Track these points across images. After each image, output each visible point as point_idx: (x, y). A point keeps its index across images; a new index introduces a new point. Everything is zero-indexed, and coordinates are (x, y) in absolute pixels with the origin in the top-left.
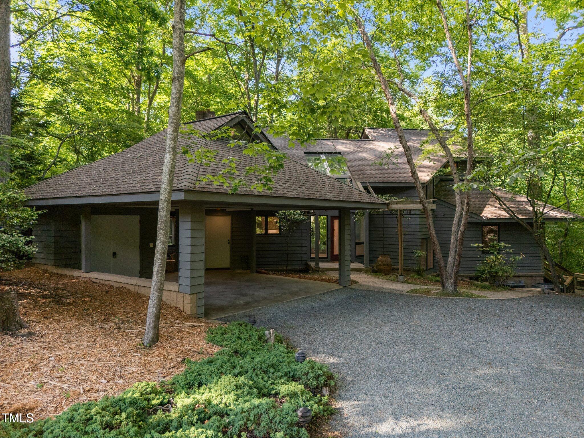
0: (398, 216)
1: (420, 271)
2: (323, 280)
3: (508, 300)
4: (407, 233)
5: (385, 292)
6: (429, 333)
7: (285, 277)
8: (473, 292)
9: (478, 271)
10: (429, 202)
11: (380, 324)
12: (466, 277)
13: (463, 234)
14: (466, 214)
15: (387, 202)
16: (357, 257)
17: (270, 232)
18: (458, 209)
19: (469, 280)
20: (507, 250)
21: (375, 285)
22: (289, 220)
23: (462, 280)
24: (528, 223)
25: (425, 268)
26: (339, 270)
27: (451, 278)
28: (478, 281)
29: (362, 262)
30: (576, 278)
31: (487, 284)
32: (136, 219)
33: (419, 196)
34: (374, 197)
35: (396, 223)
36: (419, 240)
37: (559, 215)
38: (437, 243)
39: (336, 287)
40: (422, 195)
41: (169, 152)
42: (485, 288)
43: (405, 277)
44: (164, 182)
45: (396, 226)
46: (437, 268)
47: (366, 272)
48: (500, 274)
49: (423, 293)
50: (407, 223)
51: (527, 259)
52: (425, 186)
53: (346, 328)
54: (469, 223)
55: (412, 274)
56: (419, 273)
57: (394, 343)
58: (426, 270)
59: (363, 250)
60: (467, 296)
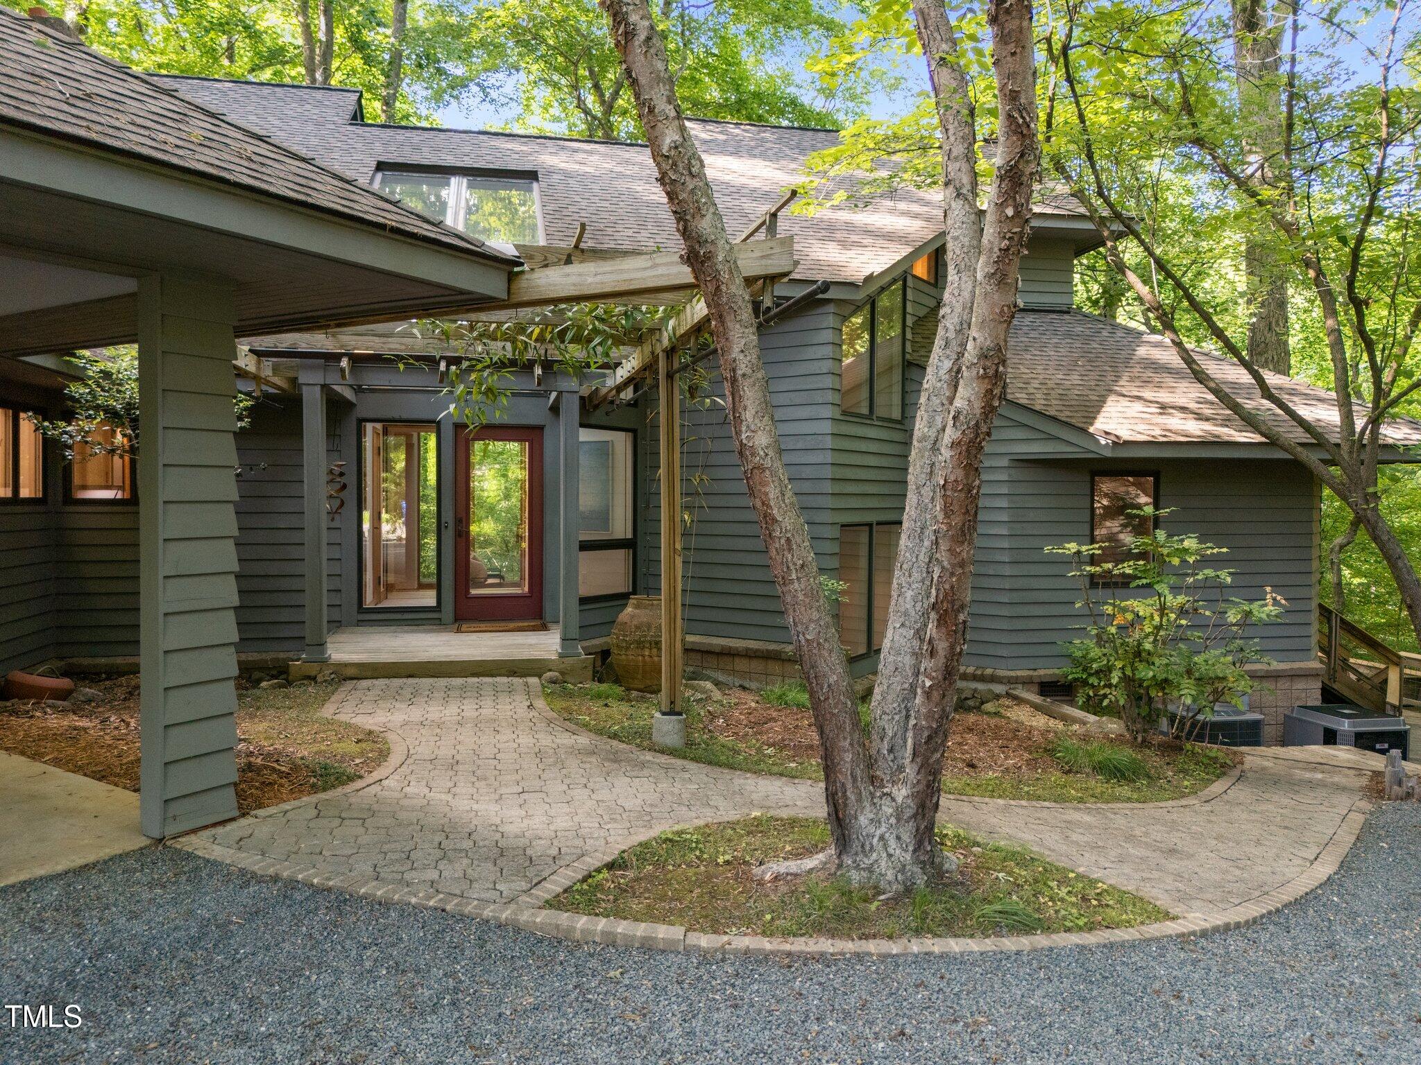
12: (1026, 682)
19: (1037, 699)
20: (1209, 572)
23: (1008, 695)
28: (1072, 703)
36: (835, 532)
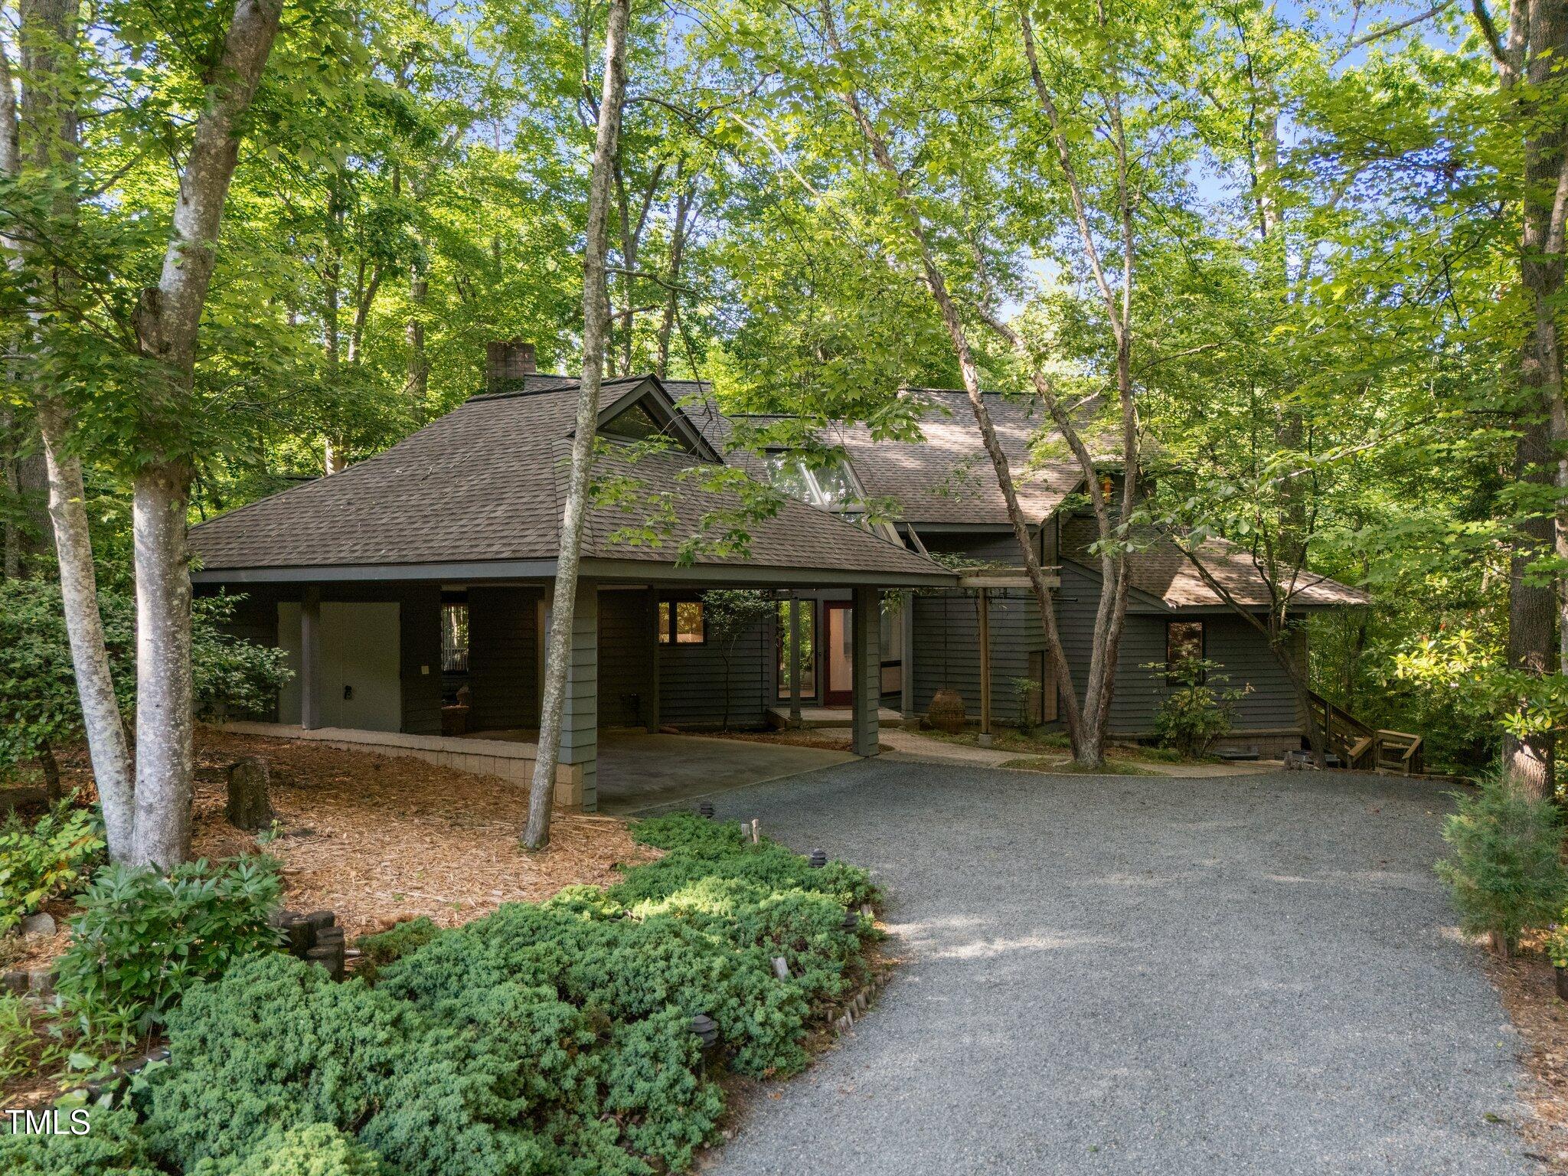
0: (980, 601)
1: (1028, 727)
2: (815, 745)
3: (1208, 779)
4: (999, 640)
5: (953, 767)
6: (1044, 832)
7: (729, 741)
8: (1141, 766)
9: (1158, 726)
10: (1045, 573)
11: (948, 820)
13: (1115, 642)
14: (1123, 599)
15: (955, 571)
16: (883, 695)
17: (681, 638)
18: (1107, 586)
19: (1136, 746)
20: (1218, 676)
21: (930, 754)
22: (733, 612)
24: (1257, 615)
25: (1039, 720)
26: (854, 724)
27: (1092, 736)
28: (1156, 747)
29: (898, 708)
30: (1381, 742)
31: (1172, 751)
32: (392, 610)
33: (1026, 559)
34: (925, 562)
35: (974, 616)
36: (1026, 656)
37: (1332, 596)
38: (1062, 660)
39: (847, 757)
40: (1031, 557)
41: (576, 492)
42: (1169, 759)
43: (994, 739)
44: (565, 548)
45: (975, 623)
46: (1065, 719)
47: (908, 728)
48: (1200, 729)
49: (1034, 766)
50: (999, 616)
51: (1260, 696)
52: (1037, 531)
53: (883, 827)
54: (1129, 616)
55: (1009, 733)
56: (1025, 729)
57: (978, 848)
58: (1043, 723)
59: (902, 680)
60: (1125, 772)
